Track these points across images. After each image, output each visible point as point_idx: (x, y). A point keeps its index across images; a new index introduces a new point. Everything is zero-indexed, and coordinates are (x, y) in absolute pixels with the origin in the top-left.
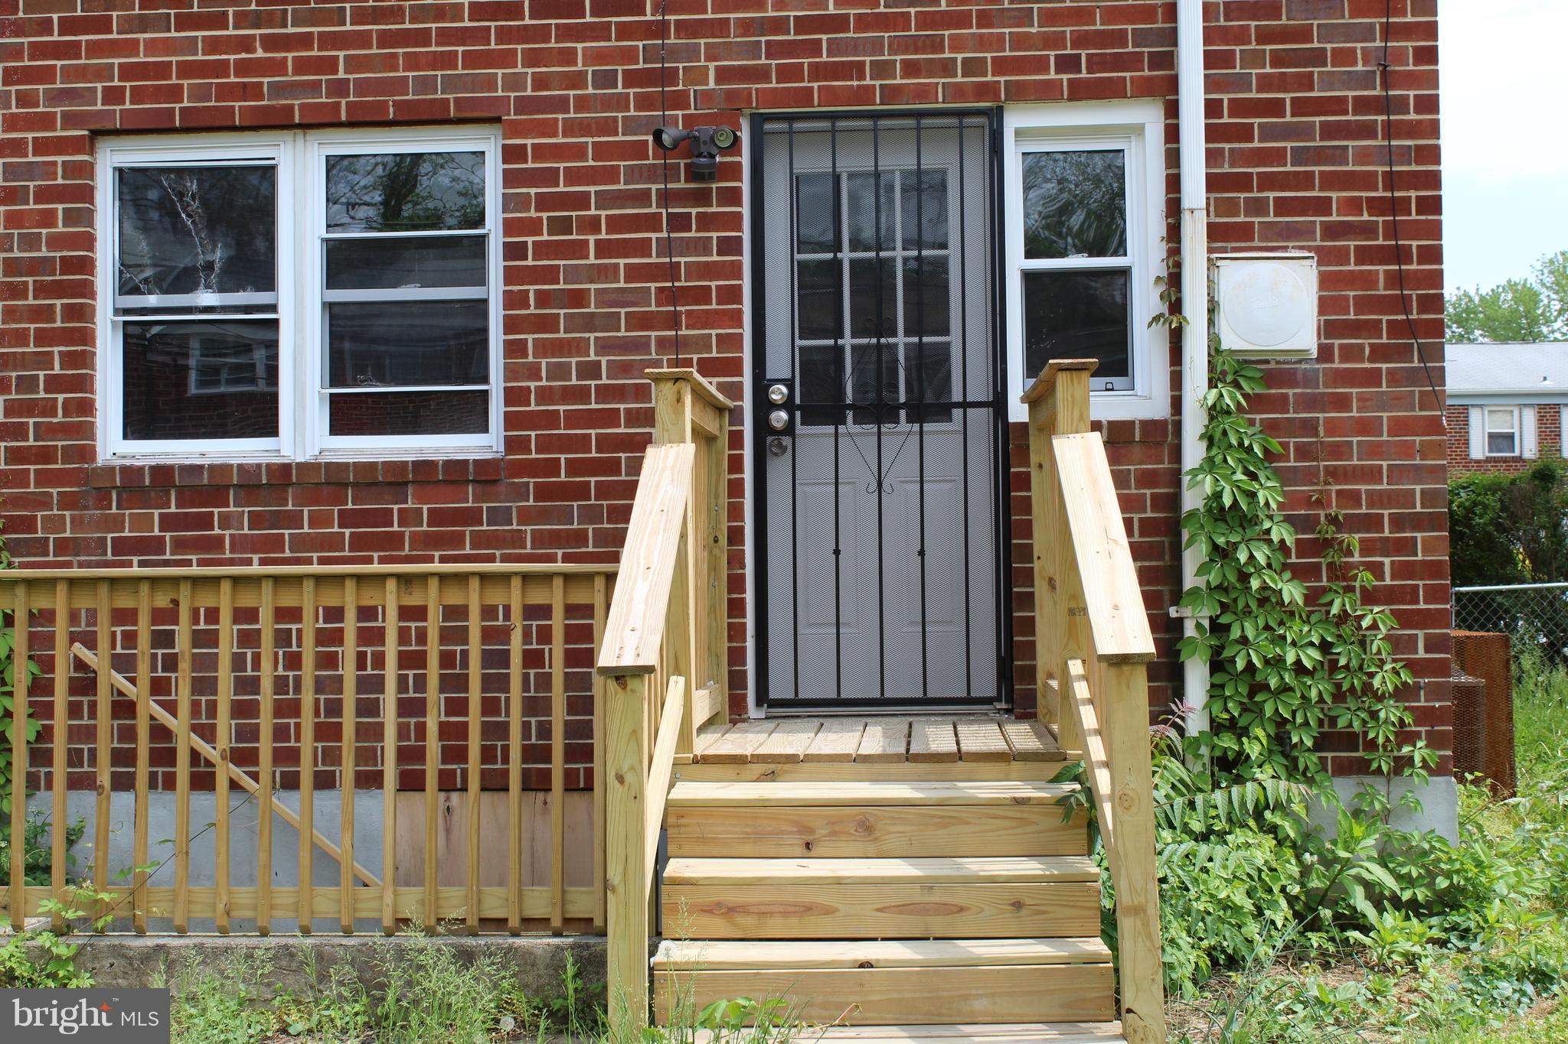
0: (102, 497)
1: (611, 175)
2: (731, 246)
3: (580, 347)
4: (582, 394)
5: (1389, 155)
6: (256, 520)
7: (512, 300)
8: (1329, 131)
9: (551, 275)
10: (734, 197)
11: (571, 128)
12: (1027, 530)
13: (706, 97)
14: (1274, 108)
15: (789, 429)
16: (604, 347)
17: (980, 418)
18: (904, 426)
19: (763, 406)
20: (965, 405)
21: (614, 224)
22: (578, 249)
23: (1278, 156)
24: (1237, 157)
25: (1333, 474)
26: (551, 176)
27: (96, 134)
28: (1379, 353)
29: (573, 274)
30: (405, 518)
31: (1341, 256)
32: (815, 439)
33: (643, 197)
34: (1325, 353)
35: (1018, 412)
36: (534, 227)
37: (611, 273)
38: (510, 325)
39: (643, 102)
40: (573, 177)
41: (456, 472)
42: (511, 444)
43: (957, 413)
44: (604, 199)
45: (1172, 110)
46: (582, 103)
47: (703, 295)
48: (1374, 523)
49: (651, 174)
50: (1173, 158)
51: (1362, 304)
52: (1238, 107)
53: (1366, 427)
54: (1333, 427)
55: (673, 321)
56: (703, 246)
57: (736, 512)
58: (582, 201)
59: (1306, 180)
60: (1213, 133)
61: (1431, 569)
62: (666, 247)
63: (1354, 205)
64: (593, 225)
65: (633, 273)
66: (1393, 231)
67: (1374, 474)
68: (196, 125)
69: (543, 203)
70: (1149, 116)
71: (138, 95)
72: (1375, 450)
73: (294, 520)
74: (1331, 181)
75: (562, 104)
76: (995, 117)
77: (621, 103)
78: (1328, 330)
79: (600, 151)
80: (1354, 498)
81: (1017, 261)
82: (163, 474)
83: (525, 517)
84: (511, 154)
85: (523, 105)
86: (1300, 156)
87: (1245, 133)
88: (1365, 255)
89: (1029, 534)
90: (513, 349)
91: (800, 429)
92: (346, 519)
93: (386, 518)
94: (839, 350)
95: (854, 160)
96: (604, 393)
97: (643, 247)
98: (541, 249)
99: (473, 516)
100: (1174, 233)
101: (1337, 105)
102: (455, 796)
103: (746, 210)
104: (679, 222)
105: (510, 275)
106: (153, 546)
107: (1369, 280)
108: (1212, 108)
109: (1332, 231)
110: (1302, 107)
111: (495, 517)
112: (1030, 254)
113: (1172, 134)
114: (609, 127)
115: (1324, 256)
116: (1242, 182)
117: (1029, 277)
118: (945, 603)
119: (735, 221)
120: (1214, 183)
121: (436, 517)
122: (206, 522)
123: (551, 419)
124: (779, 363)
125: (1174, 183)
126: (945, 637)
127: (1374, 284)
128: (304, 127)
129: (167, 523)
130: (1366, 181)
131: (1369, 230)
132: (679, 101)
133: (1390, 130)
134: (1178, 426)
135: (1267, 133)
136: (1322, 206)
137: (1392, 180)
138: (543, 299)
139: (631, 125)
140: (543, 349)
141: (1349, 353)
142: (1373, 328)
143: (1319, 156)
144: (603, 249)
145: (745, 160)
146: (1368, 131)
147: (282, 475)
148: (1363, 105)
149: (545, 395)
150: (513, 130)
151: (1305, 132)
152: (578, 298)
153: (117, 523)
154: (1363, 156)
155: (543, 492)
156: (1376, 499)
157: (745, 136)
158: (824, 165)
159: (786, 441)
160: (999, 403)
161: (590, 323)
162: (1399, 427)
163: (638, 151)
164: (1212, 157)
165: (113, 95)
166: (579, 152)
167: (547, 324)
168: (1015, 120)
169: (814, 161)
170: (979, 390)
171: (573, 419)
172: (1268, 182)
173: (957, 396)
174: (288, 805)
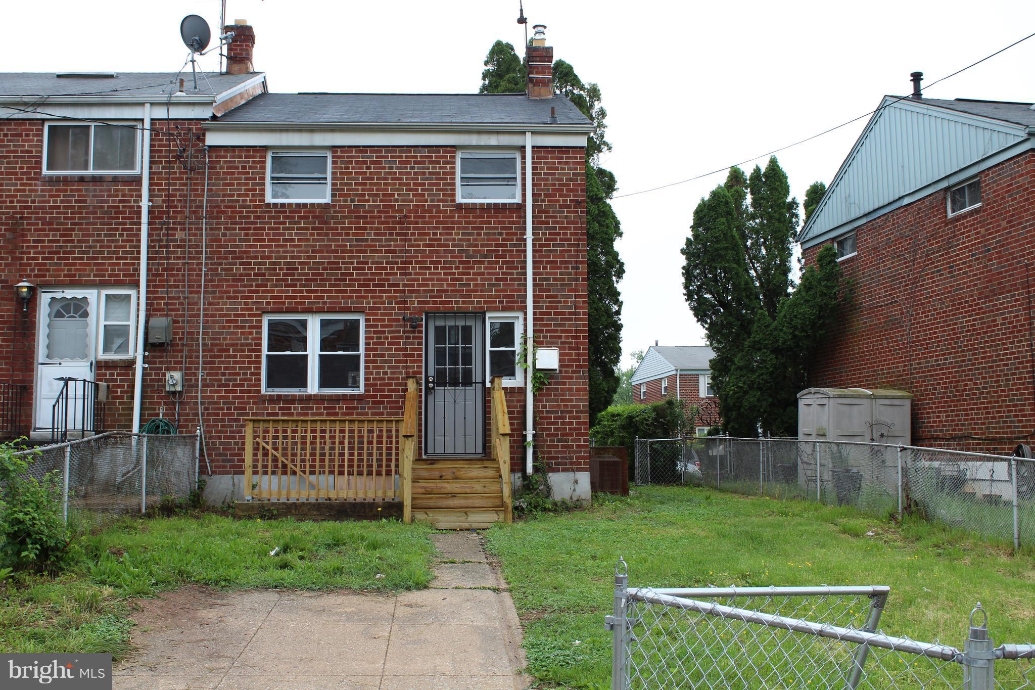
0: (264, 402)
1: (391, 326)
2: (420, 344)
3: (383, 367)
4: (383, 379)
5: (576, 325)
6: (302, 408)
7: (366, 356)
8: (562, 319)
9: (376, 350)
10: (421, 332)
11: (382, 314)
12: (490, 413)
13: (415, 308)
14: (550, 314)
15: (433, 388)
16: (389, 367)
17: (479, 386)
18: (461, 387)
19: (427, 382)
20: (476, 383)
21: (392, 338)
22: (383, 344)
23: (550, 325)
24: (541, 325)
25: (562, 401)
26: (376, 326)
27: (263, 312)
28: (573, 372)
29: (382, 350)
30: (340, 408)
31: (564, 349)
32: (440, 390)
33: (399, 332)
34: (560, 372)
35: (488, 385)
36: (372, 338)
37: (391, 350)
38: (366, 362)
39: (399, 309)
40: (382, 326)
41: (353, 398)
42: (366, 391)
43: (474, 385)
44: (390, 332)
45: (525, 314)
46: (385, 308)
47: (413, 355)
48: (571, 412)
49: (401, 326)
50: (525, 325)
51: (569, 360)
52: (541, 313)
53: (570, 389)
54: (562, 389)
55: (406, 362)
56: (413, 344)
57: (420, 408)
58: (384, 332)
59: (556, 331)
60: (534, 319)
61: (585, 423)
62: (405, 344)
63: (567, 337)
64: (387, 338)
65: (396, 350)
66: (577, 343)
67: (571, 401)
68: (289, 311)
69: (375, 332)
70: (520, 315)
71: (274, 303)
72: (572, 395)
73: (312, 408)
74: (562, 331)
75: (379, 309)
76: (484, 313)
77: (394, 309)
78: (561, 366)
79: (389, 320)
80: (567, 406)
81: (488, 348)
82: (279, 396)
83: (369, 408)
84: (367, 320)
85: (370, 308)
86: (555, 325)
87: (542, 319)
88: (570, 349)
89: (490, 414)
90: (367, 368)
91: (436, 388)
92: (325, 408)
93: (335, 408)
94: (445, 368)
95: (450, 323)
96: (389, 379)
97: (399, 344)
98: (374, 344)
99: (356, 408)
100: (525, 342)
101: (564, 313)
102: (351, 477)
103: (424, 335)
104: (408, 338)
105: (366, 350)
106: (277, 415)
107: (571, 355)
108: (535, 313)
109: (562, 343)
110: (555, 314)
111: (362, 408)
112: (492, 346)
113: (525, 319)
114: (391, 314)
115: (560, 349)
116: (542, 331)
117: (491, 352)
118: (470, 430)
119: (421, 338)
120: (534, 331)
121: (347, 408)
122: (290, 409)
123: (376, 385)
124: (431, 372)
125: (525, 331)
126: (470, 438)
127: (572, 356)
128: (315, 312)
129: (280, 409)
130: (571, 331)
131: (571, 343)
132: (408, 308)
133: (576, 319)
134: (526, 388)
135: (548, 320)
136: (560, 337)
137: (576, 331)
138: (374, 356)
139: (397, 314)
140: (374, 368)
141: (566, 372)
142: (572, 366)
143: (560, 325)
144: (389, 344)
145: (424, 323)
146: (571, 319)
147: (309, 398)
148: (570, 313)
149: (374, 379)
150: (368, 314)
151: (556, 319)
152: (383, 356)
153: (267, 409)
154: (570, 325)
155: (373, 402)
156: (572, 406)
157: (424, 317)
158: (443, 324)
159: (432, 391)
160: (484, 382)
161: (386, 362)
162: (577, 389)
163: (398, 320)
164: (534, 325)
165: (268, 303)
166: (384, 320)
167: (376, 362)
168: (488, 315)
169: (440, 323)
170: (479, 379)
171: (381, 385)
172: (548, 331)
173: (474, 381)
174: (313, 478)
